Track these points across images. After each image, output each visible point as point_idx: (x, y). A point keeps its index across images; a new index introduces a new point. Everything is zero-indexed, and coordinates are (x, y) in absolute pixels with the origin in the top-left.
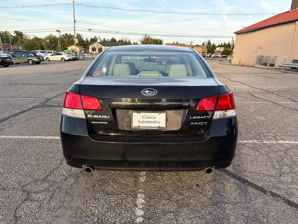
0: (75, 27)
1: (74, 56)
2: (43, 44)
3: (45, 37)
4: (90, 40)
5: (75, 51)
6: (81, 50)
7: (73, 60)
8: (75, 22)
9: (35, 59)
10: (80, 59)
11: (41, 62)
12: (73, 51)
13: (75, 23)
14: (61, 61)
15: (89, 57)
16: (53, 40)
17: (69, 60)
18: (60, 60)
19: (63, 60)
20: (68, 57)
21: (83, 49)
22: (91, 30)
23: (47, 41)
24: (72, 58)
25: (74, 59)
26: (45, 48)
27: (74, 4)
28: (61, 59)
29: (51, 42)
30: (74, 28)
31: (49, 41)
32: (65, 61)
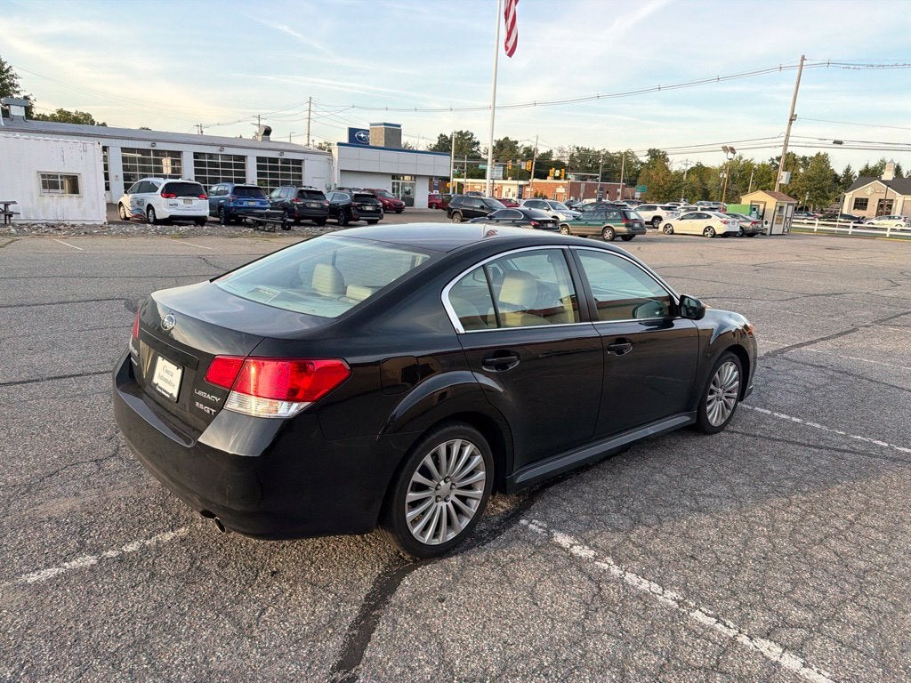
0: (788, 136)
1: (748, 225)
2: (711, 183)
3: (721, 164)
4: (857, 174)
5: (762, 206)
6: (781, 208)
7: (741, 236)
8: (791, 120)
9: (621, 228)
10: (771, 234)
11: (637, 236)
12: (754, 209)
13: (790, 124)
14: (703, 236)
15: (816, 228)
16: (740, 171)
17: (726, 235)
18: (702, 233)
19: (711, 234)
20: (726, 226)
21: (789, 204)
22: (840, 143)
23: (721, 176)
24: (738, 229)
25: (746, 234)
26: (712, 195)
27: (802, 65)
28: (705, 231)
29: (732, 178)
30: (783, 139)
31: (725, 176)
32: (714, 235)
